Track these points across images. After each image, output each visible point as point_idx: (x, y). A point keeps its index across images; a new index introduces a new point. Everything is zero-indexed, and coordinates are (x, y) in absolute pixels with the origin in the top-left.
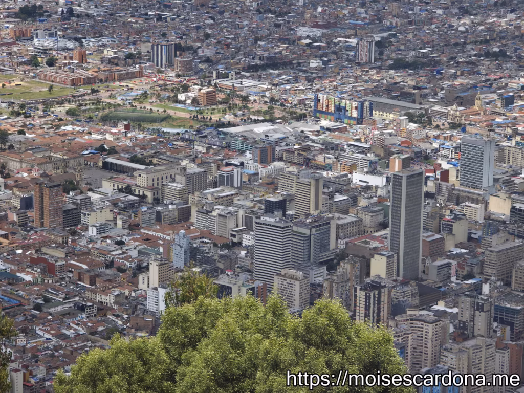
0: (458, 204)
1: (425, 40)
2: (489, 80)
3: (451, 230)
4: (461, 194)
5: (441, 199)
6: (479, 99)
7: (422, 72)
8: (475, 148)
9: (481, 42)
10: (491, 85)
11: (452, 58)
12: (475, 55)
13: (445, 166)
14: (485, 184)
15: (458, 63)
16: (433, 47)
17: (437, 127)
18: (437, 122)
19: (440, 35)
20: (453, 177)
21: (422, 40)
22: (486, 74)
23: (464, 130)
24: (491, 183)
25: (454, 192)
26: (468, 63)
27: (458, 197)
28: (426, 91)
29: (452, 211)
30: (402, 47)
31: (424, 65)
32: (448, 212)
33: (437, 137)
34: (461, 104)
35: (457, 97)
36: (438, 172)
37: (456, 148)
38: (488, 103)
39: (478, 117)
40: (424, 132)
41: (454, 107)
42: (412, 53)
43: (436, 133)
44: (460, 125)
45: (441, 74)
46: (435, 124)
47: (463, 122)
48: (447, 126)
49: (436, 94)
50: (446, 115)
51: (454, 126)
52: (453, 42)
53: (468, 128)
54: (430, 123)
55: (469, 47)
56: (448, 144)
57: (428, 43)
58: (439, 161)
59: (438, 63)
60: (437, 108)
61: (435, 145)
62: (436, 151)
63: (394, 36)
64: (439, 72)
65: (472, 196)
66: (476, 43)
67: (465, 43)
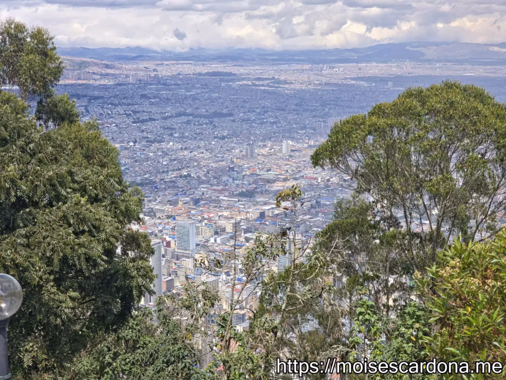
0: (177, 260)
1: (146, 170)
2: (184, 190)
3: (177, 274)
4: (179, 254)
5: (168, 257)
6: (181, 201)
7: (146, 188)
8: (184, 227)
9: (177, 170)
10: (185, 193)
11: (162, 180)
12: (174, 177)
13: (168, 239)
14: (191, 248)
15: (165, 182)
16: (151, 174)
17: (159, 218)
18: (158, 215)
19: (154, 167)
20: (173, 244)
21: (144, 171)
22: (182, 187)
23: (174, 219)
24: (195, 247)
25: (175, 253)
26: (171, 182)
27: (177, 256)
28: (150, 198)
29: (175, 264)
30: (133, 175)
31: (147, 184)
32: (173, 264)
33: (160, 224)
34: (171, 205)
35: (169, 201)
36: (165, 243)
37: (172, 229)
38: (185, 203)
39: (181, 211)
40: (153, 221)
41: (168, 206)
42: (139, 178)
43: (159, 221)
44: (171, 216)
45: (157, 188)
46: (158, 217)
47: (173, 214)
48: (165, 217)
49: (156, 200)
50: (163, 211)
51: (168, 217)
52: (161, 171)
53: (177, 218)
54: (155, 216)
55: (170, 173)
56: (167, 227)
57: (147, 172)
58: (164, 237)
59: (155, 182)
60: (157, 207)
61: (160, 228)
62: (161, 231)
63: (128, 169)
64: (156, 188)
65: (185, 255)
66: (174, 170)
67: (167, 171)
